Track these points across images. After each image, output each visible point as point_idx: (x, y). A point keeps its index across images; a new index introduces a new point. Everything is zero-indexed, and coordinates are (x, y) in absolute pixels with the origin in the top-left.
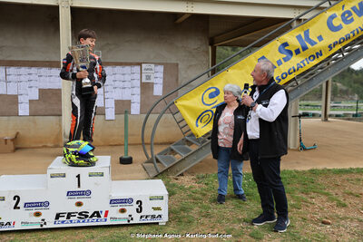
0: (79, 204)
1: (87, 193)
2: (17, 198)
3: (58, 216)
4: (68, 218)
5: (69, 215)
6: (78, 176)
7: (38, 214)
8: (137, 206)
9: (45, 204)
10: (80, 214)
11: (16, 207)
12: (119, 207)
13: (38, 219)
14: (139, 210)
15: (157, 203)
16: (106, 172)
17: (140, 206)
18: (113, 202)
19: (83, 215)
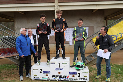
0: (59, 73)
1: (62, 70)
2: (41, 70)
3: (53, 76)
4: (56, 77)
5: (56, 76)
6: (59, 64)
7: (47, 75)
8: (78, 75)
9: (49, 72)
10: (60, 76)
11: (41, 72)
12: (72, 75)
13: (47, 77)
14: (79, 76)
16: (68, 63)
17: (79, 75)
18: (70, 73)
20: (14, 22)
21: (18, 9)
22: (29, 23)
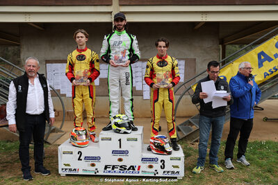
0: (120, 160)
1: (126, 152)
2: (80, 153)
3: (106, 167)
4: (113, 169)
5: (114, 167)
6: (120, 140)
7: (93, 165)
8: (161, 164)
9: (98, 158)
10: (121, 167)
11: (79, 159)
12: (148, 164)
13: (93, 168)
14: (163, 167)
15: (176, 163)
16: (139, 138)
17: (163, 164)
18: (144, 160)
19: (123, 168)
20: (18, 45)
21: (28, 16)
22: (54, 48)
